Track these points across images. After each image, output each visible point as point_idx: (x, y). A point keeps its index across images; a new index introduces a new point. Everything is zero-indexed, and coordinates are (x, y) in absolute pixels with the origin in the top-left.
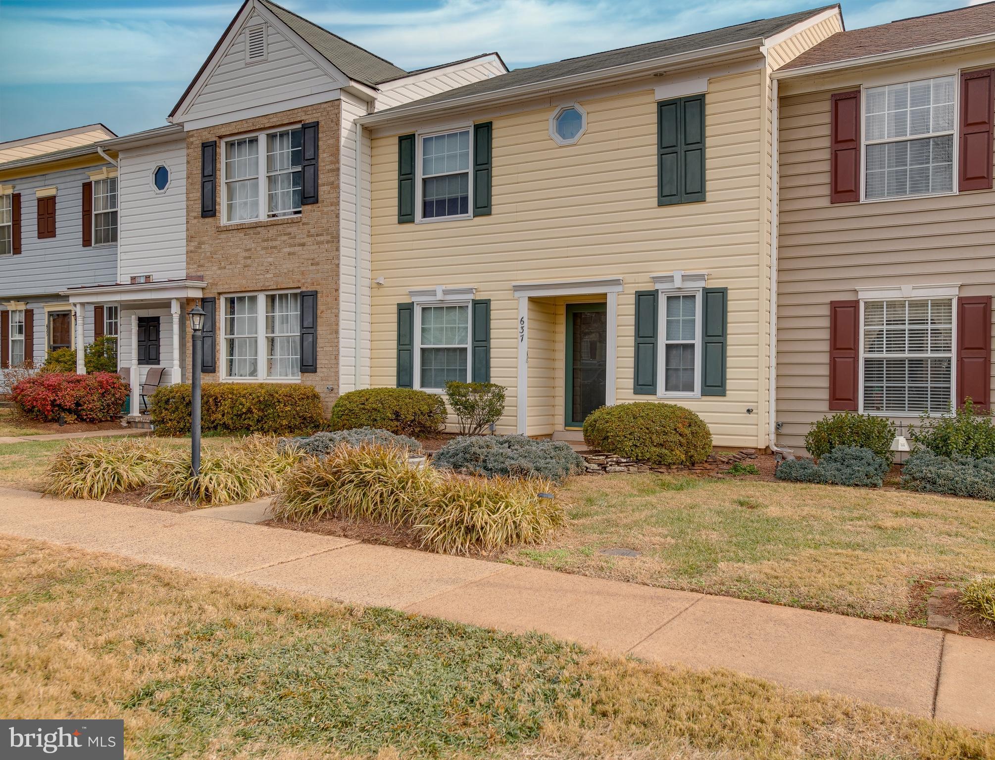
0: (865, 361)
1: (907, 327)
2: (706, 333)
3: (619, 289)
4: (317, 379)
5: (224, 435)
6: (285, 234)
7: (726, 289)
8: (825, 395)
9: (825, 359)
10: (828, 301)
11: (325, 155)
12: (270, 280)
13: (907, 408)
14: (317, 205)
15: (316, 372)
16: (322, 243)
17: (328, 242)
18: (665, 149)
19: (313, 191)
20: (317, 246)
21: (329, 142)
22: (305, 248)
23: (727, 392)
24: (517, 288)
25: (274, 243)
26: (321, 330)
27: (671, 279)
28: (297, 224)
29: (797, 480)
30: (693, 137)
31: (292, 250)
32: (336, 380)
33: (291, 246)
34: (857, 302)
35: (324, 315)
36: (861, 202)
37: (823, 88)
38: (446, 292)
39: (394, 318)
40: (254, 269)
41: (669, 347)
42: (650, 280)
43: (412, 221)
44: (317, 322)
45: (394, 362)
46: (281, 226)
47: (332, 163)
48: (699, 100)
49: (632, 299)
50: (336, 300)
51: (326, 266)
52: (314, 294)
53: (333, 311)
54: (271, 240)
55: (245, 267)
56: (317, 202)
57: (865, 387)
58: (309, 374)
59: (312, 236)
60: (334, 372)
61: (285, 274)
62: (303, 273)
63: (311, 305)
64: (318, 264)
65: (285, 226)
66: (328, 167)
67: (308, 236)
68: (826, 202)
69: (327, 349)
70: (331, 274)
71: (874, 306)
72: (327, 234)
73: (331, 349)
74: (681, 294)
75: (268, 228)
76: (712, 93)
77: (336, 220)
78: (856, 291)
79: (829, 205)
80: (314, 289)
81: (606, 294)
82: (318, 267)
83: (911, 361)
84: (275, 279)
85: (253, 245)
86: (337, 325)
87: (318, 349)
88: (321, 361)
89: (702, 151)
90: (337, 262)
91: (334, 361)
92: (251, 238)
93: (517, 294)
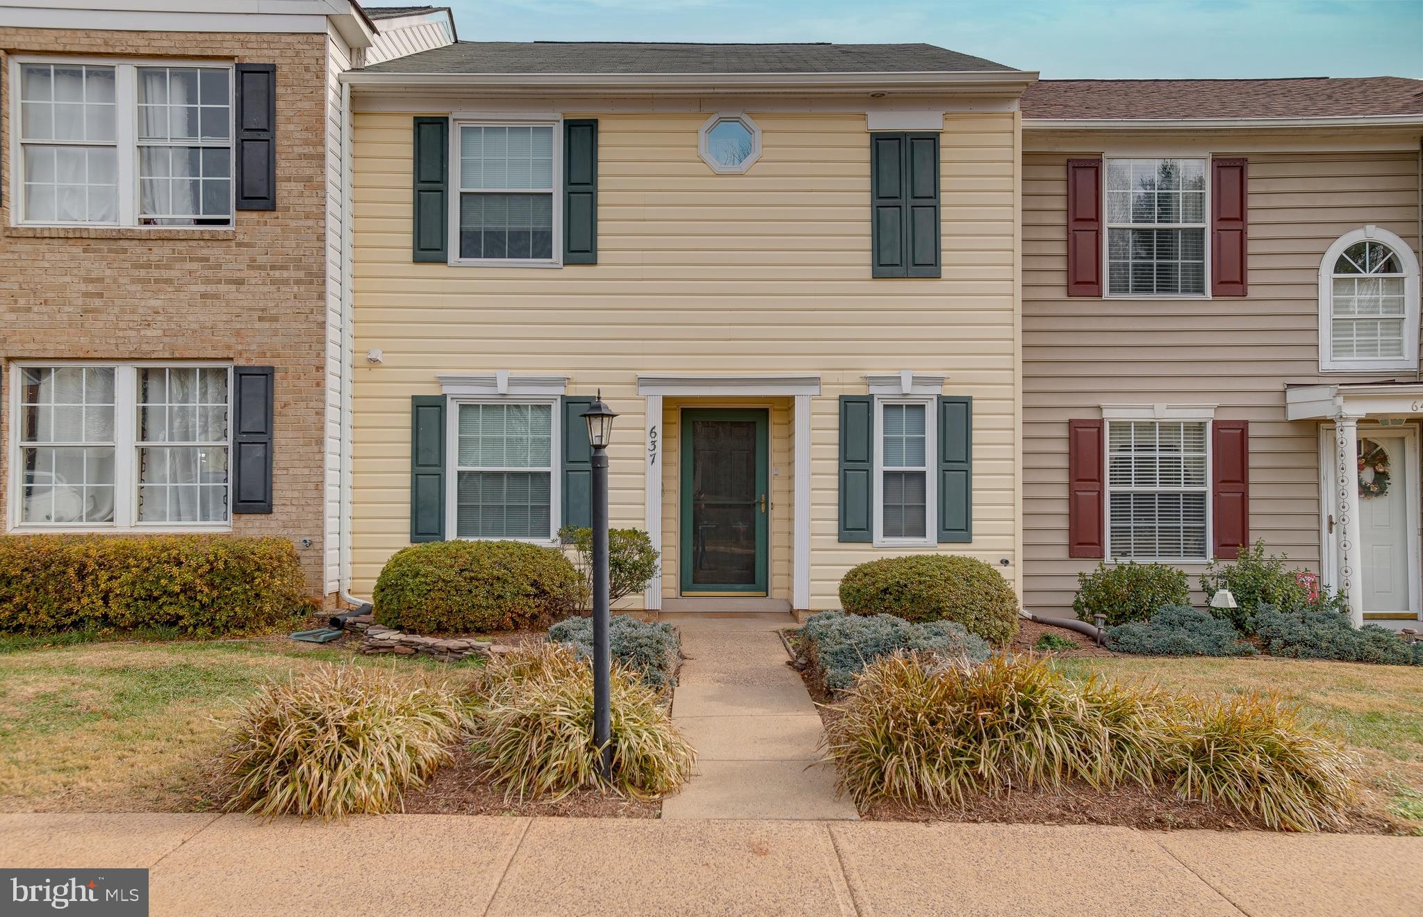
0: (1111, 495)
1: (1158, 454)
2: (943, 457)
3: (814, 390)
4: (273, 524)
5: (105, 638)
6: (191, 260)
7: (970, 398)
8: (1063, 538)
9: (1063, 492)
10: (1066, 419)
11: (291, 127)
12: (154, 340)
13: (1157, 554)
14: (274, 214)
15: (270, 512)
16: (285, 282)
17: (298, 282)
18: (882, 200)
19: (265, 188)
20: (273, 288)
21: (300, 105)
22: (243, 288)
23: (973, 537)
24: (644, 382)
25: (165, 274)
26: (282, 437)
27: (897, 380)
28: (225, 244)
29: (1152, 653)
30: (924, 188)
31: (210, 289)
32: (317, 526)
33: (207, 281)
34: (1102, 422)
35: (288, 411)
36: (1103, 298)
37: (1057, 150)
38: (512, 382)
39: (406, 420)
40: (112, 318)
41: (887, 475)
42: (860, 381)
43: (443, 261)
44: (272, 421)
45: (406, 495)
46: (184, 243)
47: (306, 143)
48: (932, 139)
49: (834, 407)
50: (318, 385)
51: (294, 325)
52: (267, 374)
53: (312, 404)
54: (158, 267)
55: (86, 311)
56: (273, 208)
57: (1112, 528)
58: (253, 517)
59: (260, 268)
60: (315, 513)
61: (194, 331)
62: (238, 333)
63: (262, 392)
64: (274, 319)
65: (194, 243)
66: (298, 150)
67: (250, 267)
68: (1060, 294)
69: (298, 471)
70: (305, 339)
71: (1120, 427)
72: (298, 268)
73: (306, 471)
74: (904, 402)
75: (150, 244)
76: (948, 132)
77: (319, 244)
78: (1099, 408)
79: (1064, 297)
80: (267, 364)
81: (793, 398)
82: (275, 325)
83: (1163, 495)
84: (166, 340)
85: (108, 272)
86: (322, 429)
87: (275, 472)
88: (282, 491)
89: (936, 209)
90: (320, 318)
91: (314, 494)
92: (103, 258)
93: (644, 391)
